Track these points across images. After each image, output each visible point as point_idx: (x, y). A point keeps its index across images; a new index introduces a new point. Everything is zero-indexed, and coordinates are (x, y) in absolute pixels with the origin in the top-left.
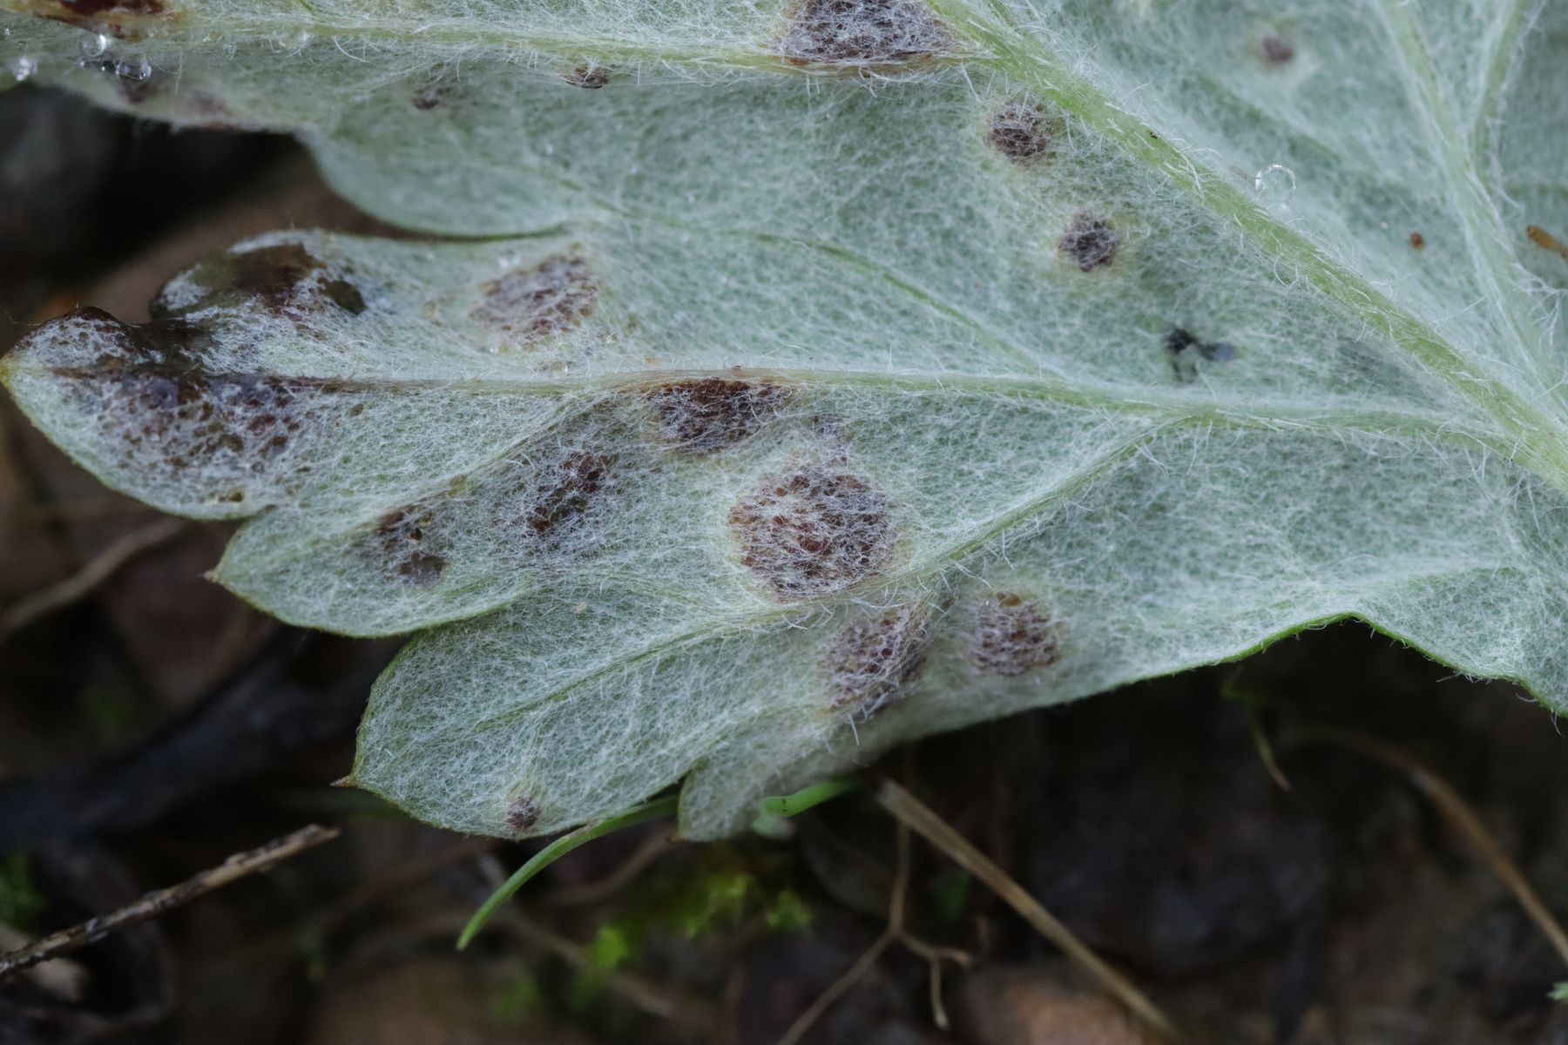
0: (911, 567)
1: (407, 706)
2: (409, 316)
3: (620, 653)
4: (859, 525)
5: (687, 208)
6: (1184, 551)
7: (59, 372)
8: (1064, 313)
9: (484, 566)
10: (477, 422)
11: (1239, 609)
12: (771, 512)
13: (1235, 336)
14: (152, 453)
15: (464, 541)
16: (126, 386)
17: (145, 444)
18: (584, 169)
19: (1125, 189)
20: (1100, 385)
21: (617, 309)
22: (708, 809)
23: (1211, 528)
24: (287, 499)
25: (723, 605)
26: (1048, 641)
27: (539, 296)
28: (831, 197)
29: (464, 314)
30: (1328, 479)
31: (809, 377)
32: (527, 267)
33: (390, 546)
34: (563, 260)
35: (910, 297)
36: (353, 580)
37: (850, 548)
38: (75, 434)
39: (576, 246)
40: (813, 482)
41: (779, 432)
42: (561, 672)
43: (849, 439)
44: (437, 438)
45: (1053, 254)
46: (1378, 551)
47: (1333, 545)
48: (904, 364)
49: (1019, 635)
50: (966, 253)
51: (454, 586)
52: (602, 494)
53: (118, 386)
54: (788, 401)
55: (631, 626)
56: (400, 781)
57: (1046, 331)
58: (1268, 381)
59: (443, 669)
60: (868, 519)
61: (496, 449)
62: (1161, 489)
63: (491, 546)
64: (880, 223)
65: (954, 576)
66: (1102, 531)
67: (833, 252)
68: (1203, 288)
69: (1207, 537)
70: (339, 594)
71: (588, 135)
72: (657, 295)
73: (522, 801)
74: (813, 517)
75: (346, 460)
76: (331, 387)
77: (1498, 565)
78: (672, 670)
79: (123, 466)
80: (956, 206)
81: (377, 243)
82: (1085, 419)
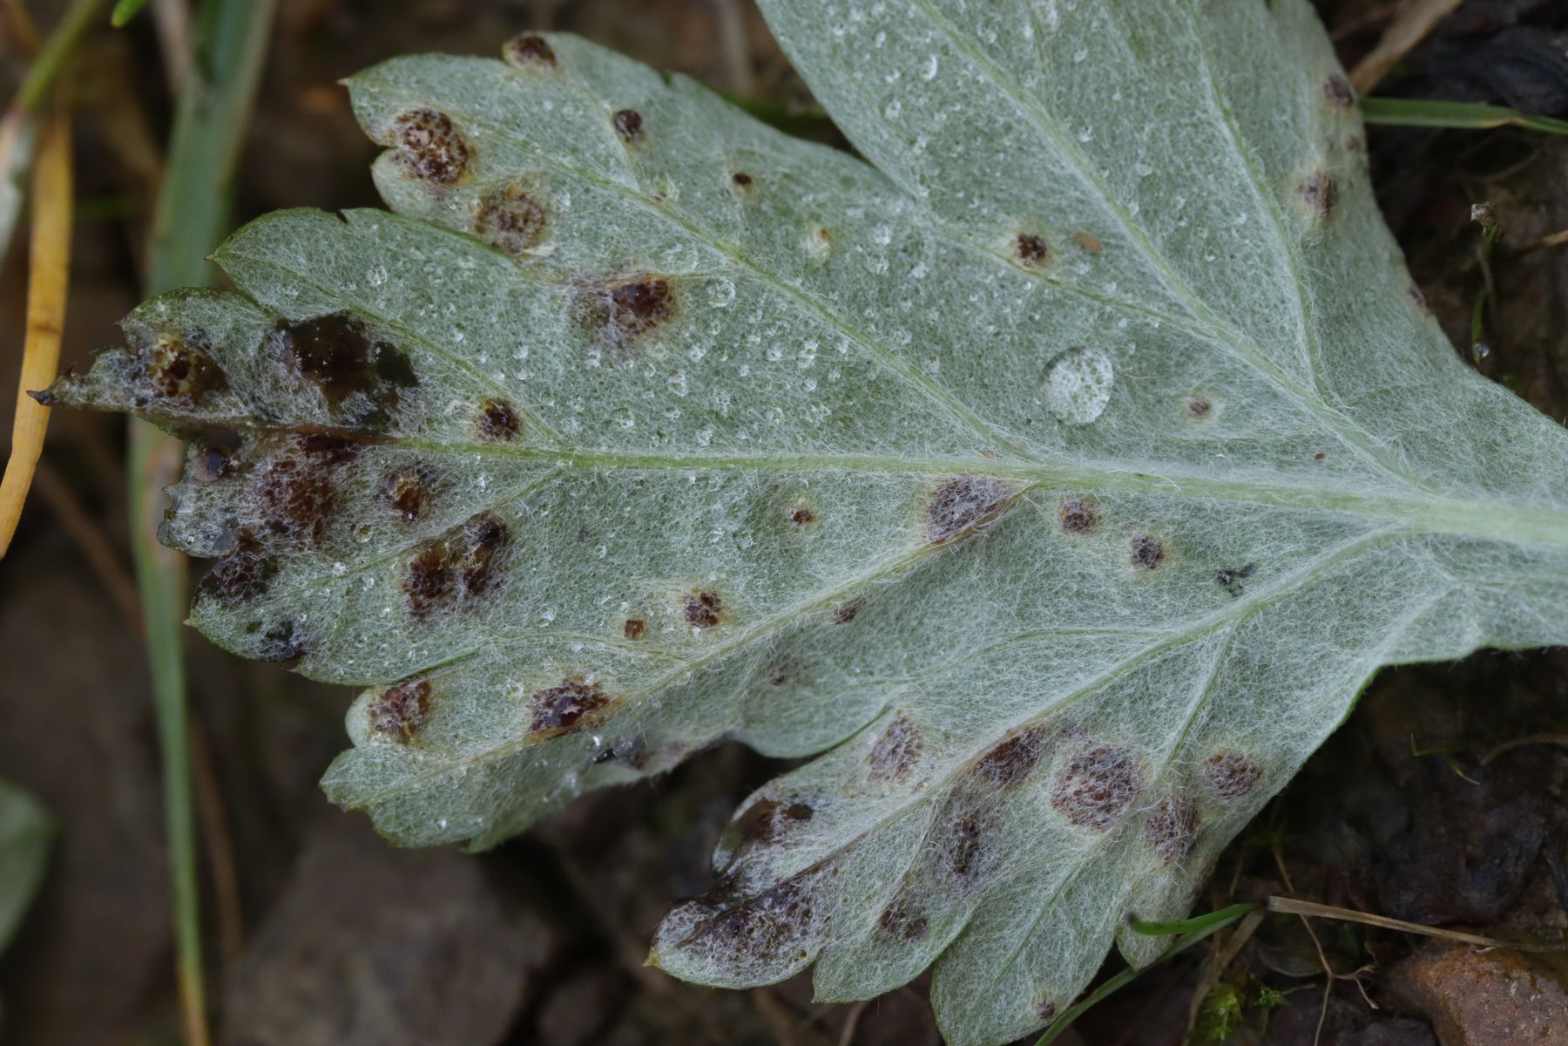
0: (1155, 778)
1: (954, 996)
2: (838, 801)
3: (1043, 904)
4: (1117, 772)
5: (943, 659)
6: (1290, 679)
7: (679, 946)
8: (1158, 598)
9: (946, 908)
10: (897, 840)
11: (1332, 695)
12: (1070, 791)
13: (1249, 557)
14: (748, 960)
15: (928, 902)
16: (714, 933)
17: (742, 957)
18: (882, 671)
19: (1147, 513)
20: (1196, 624)
21: (935, 734)
22: (1139, 948)
23: (1296, 660)
24: (828, 940)
25: (1078, 850)
26: (1250, 767)
27: (894, 751)
28: (1008, 609)
29: (864, 781)
30: (1338, 601)
31: (1047, 714)
32: (882, 738)
33: (893, 929)
34: (896, 723)
35: (1076, 637)
36: (886, 957)
37: (1119, 787)
38: (705, 973)
39: (899, 712)
40: (1082, 764)
41: (1050, 749)
42: (1020, 930)
43: (1086, 730)
44: (883, 860)
45: (1132, 569)
46: (1385, 622)
47: (1360, 633)
48: (1091, 673)
49: (1233, 773)
50: (1092, 597)
51: (937, 929)
52: (983, 835)
53: (711, 936)
54: (1044, 731)
55: (1039, 886)
56: (974, 1034)
57: (1154, 612)
58: (1278, 570)
59: (960, 967)
60: (1119, 766)
61: (915, 848)
62: (1258, 657)
63: (944, 896)
64: (1041, 609)
65: (1180, 768)
66: (1242, 696)
67: (1023, 637)
68: (1219, 542)
69: (1296, 666)
70: (883, 969)
71: (872, 651)
72: (952, 714)
73: (1040, 1005)
74: (1092, 782)
75: (845, 901)
76: (815, 869)
77: (1444, 594)
78: (1074, 895)
79: (738, 974)
80: (1073, 576)
81: (804, 769)
82: (1198, 646)
